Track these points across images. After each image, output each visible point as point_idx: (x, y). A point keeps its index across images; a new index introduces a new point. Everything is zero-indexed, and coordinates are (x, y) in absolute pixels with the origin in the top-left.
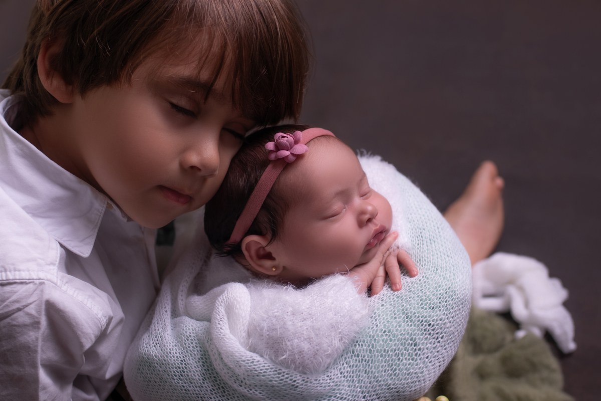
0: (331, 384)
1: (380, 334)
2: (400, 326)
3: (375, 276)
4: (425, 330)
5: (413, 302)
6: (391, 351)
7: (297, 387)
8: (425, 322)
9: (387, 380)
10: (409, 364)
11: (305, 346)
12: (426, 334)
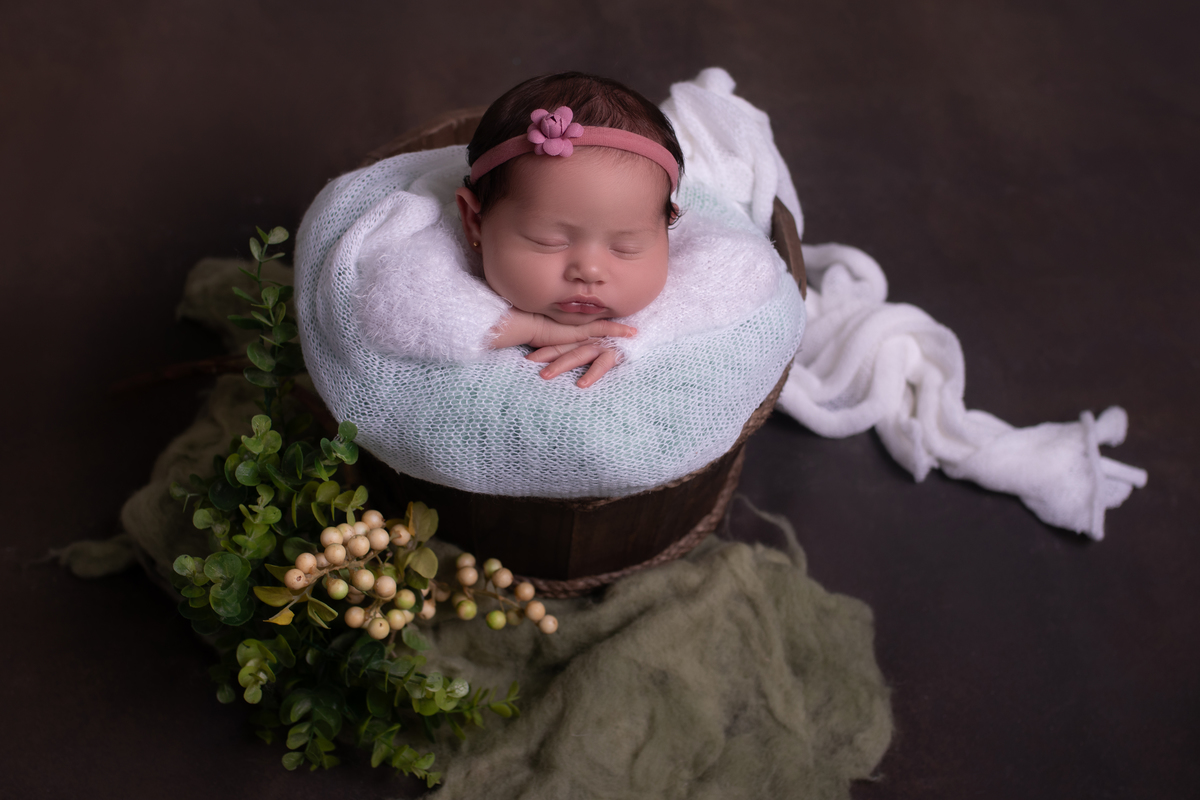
0: (375, 373)
1: (463, 385)
2: (487, 401)
3: (552, 345)
4: (506, 434)
5: (529, 398)
6: (452, 411)
7: (344, 336)
8: (515, 428)
9: (419, 429)
10: (454, 442)
11: (381, 308)
12: (502, 438)
